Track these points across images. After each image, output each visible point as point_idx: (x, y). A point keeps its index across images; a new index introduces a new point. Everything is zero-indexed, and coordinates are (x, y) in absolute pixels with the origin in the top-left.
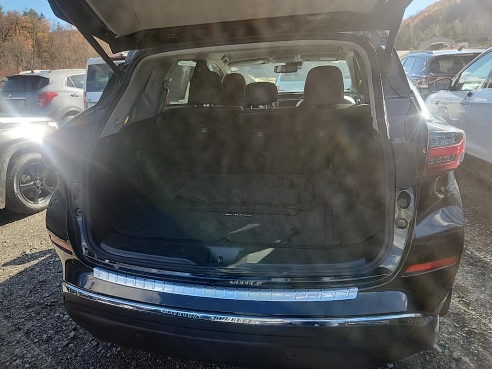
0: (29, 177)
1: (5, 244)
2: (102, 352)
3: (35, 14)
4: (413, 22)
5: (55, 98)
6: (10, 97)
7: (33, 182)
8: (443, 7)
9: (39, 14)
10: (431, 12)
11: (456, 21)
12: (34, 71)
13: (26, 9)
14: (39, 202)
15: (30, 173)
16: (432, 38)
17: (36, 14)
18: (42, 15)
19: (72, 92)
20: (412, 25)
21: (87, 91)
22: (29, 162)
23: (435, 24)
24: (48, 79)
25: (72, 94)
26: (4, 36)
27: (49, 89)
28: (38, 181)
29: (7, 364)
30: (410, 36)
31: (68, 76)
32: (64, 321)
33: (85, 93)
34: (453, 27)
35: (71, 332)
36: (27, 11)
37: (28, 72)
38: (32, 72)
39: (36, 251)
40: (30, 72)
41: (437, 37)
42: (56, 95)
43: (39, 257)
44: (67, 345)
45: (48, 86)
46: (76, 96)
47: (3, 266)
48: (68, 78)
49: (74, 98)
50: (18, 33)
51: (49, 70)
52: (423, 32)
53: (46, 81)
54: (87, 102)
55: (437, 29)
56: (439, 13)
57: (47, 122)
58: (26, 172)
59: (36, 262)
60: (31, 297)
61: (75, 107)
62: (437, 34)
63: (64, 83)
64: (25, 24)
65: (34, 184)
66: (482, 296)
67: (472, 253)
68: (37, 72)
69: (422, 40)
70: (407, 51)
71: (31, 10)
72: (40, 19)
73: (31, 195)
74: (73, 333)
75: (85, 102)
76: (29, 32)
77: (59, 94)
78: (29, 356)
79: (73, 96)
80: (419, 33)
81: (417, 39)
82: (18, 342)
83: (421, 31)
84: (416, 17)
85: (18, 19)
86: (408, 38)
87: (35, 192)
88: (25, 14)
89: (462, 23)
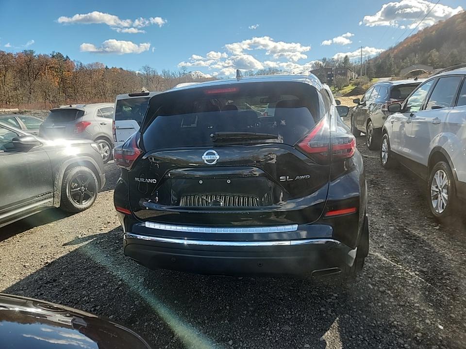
0: (76, 185)
1: (61, 232)
2: (142, 291)
3: (61, 56)
4: (393, 53)
5: (88, 126)
6: (54, 126)
7: (79, 188)
8: (420, 39)
9: (65, 57)
10: (409, 44)
11: (433, 50)
12: (72, 105)
13: (54, 52)
14: (83, 204)
15: (78, 181)
16: (411, 65)
17: (63, 56)
18: (67, 57)
19: (101, 121)
20: (392, 55)
21: (116, 120)
22: (77, 173)
23: (413, 54)
24: (84, 112)
25: (101, 123)
26: (35, 75)
27: (84, 119)
28: (83, 187)
29: (78, 300)
30: (391, 65)
31: (99, 109)
32: (114, 276)
33: (114, 121)
34: (430, 56)
35: (119, 281)
36: (55, 54)
37: (67, 107)
38: (71, 106)
39: (85, 236)
40: (69, 106)
41: (416, 64)
42: (89, 124)
43: (89, 239)
44: (118, 288)
45: (84, 117)
46: (105, 124)
47: (63, 245)
48: (98, 110)
49: (103, 125)
50: (46, 73)
51: (84, 105)
52: (403, 61)
53: (82, 113)
54: (115, 128)
55: (416, 59)
56: (416, 43)
57: (91, 144)
58: (75, 181)
59: (87, 242)
60: (87, 263)
61: (104, 133)
62: (416, 62)
63: (95, 114)
64: (53, 65)
65: (80, 190)
66: (409, 257)
67: (409, 231)
68: (74, 106)
69: (402, 68)
70: (388, 78)
71: (59, 53)
72: (65, 60)
73: (78, 198)
74: (120, 282)
75: (113, 128)
76: (56, 72)
77: (91, 122)
78: (92, 294)
79: (101, 124)
80: (399, 62)
81: (397, 67)
82: (83, 288)
83: (401, 60)
84: (395, 48)
85: (47, 61)
86: (389, 67)
87: (80, 196)
88: (53, 56)
89: (438, 52)
